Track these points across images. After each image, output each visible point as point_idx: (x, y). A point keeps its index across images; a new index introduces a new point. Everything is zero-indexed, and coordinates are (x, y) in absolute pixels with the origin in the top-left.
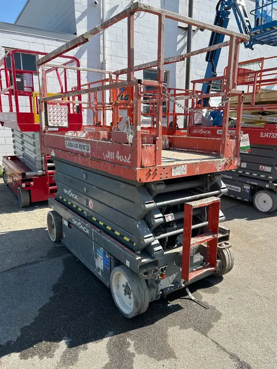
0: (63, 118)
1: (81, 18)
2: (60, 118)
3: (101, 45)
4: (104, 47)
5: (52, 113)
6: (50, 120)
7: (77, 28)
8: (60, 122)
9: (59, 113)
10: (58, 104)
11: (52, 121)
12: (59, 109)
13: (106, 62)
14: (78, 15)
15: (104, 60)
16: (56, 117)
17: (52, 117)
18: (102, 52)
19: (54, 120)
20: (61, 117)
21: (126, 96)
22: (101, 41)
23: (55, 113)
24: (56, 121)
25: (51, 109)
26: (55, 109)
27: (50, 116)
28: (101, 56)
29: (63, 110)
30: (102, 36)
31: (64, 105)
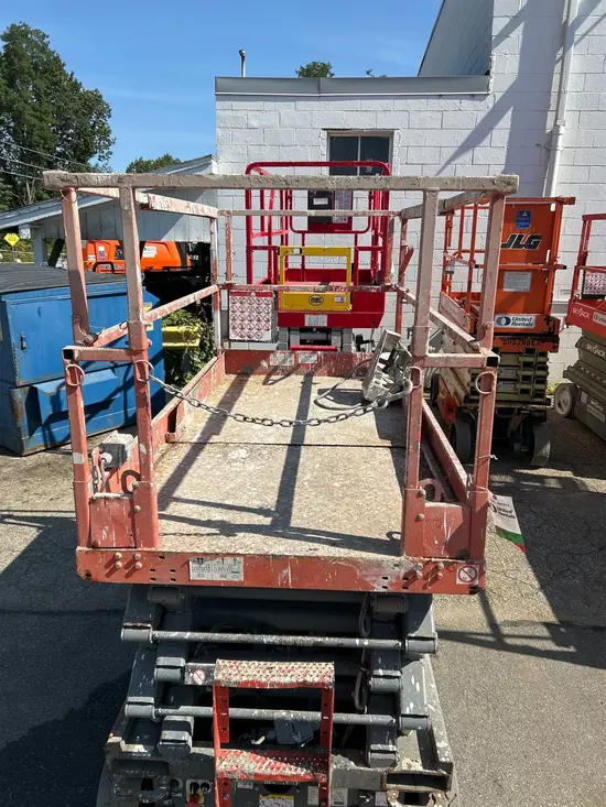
0: (263, 323)
1: (505, 34)
2: (255, 322)
3: (555, 88)
4: (560, 92)
5: (238, 313)
6: (234, 328)
7: (494, 58)
8: (255, 331)
9: (255, 314)
10: (253, 294)
11: (238, 330)
12: (255, 306)
13: (562, 130)
14: (498, 25)
15: (555, 125)
16: (246, 322)
17: (238, 322)
18: (553, 107)
19: (242, 328)
20: (259, 321)
21: (532, 238)
22: (556, 78)
23: (246, 314)
24: (246, 330)
25: (238, 304)
26: (246, 305)
27: (234, 319)
28: (551, 116)
29: (264, 306)
30: (559, 65)
31: (266, 295)
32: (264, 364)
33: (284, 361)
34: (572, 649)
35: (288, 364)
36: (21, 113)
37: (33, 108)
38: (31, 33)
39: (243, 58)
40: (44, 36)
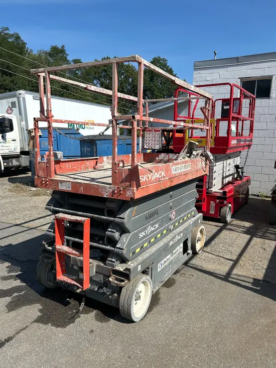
0: (156, 142)
2: (153, 142)
5: (148, 138)
8: (153, 145)
9: (154, 138)
10: (153, 131)
11: (147, 145)
12: (154, 135)
16: (151, 141)
17: (148, 141)
23: (151, 138)
24: (150, 145)
25: (148, 135)
26: (151, 135)
27: (146, 141)
29: (157, 135)
31: (158, 131)
32: (157, 158)
33: (164, 158)
34: (258, 288)
35: (166, 159)
36: (154, 91)
37: (158, 89)
38: (161, 60)
39: (215, 54)
40: (166, 60)
